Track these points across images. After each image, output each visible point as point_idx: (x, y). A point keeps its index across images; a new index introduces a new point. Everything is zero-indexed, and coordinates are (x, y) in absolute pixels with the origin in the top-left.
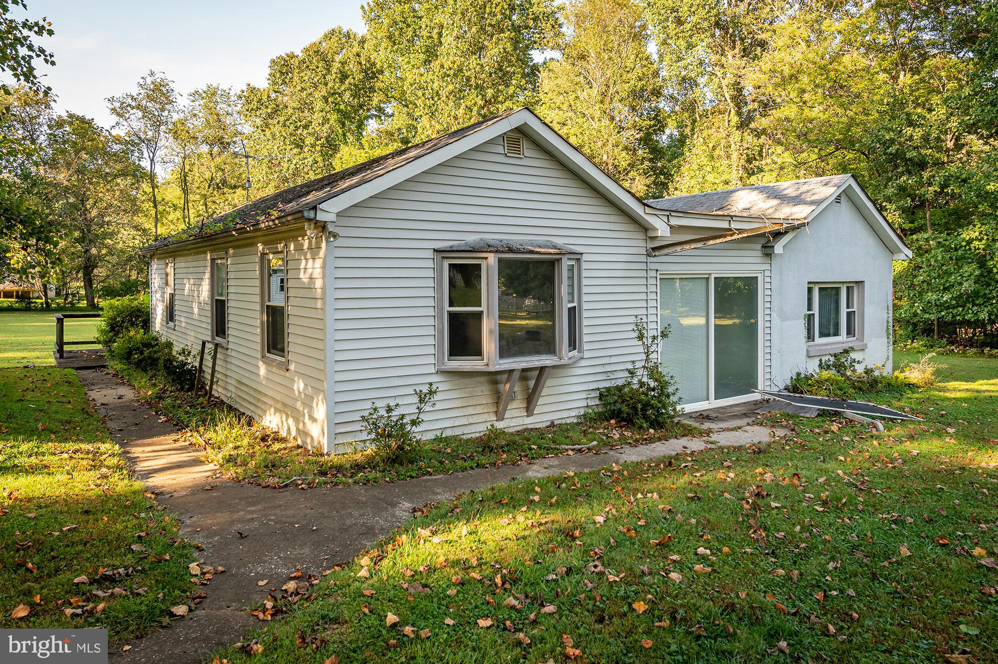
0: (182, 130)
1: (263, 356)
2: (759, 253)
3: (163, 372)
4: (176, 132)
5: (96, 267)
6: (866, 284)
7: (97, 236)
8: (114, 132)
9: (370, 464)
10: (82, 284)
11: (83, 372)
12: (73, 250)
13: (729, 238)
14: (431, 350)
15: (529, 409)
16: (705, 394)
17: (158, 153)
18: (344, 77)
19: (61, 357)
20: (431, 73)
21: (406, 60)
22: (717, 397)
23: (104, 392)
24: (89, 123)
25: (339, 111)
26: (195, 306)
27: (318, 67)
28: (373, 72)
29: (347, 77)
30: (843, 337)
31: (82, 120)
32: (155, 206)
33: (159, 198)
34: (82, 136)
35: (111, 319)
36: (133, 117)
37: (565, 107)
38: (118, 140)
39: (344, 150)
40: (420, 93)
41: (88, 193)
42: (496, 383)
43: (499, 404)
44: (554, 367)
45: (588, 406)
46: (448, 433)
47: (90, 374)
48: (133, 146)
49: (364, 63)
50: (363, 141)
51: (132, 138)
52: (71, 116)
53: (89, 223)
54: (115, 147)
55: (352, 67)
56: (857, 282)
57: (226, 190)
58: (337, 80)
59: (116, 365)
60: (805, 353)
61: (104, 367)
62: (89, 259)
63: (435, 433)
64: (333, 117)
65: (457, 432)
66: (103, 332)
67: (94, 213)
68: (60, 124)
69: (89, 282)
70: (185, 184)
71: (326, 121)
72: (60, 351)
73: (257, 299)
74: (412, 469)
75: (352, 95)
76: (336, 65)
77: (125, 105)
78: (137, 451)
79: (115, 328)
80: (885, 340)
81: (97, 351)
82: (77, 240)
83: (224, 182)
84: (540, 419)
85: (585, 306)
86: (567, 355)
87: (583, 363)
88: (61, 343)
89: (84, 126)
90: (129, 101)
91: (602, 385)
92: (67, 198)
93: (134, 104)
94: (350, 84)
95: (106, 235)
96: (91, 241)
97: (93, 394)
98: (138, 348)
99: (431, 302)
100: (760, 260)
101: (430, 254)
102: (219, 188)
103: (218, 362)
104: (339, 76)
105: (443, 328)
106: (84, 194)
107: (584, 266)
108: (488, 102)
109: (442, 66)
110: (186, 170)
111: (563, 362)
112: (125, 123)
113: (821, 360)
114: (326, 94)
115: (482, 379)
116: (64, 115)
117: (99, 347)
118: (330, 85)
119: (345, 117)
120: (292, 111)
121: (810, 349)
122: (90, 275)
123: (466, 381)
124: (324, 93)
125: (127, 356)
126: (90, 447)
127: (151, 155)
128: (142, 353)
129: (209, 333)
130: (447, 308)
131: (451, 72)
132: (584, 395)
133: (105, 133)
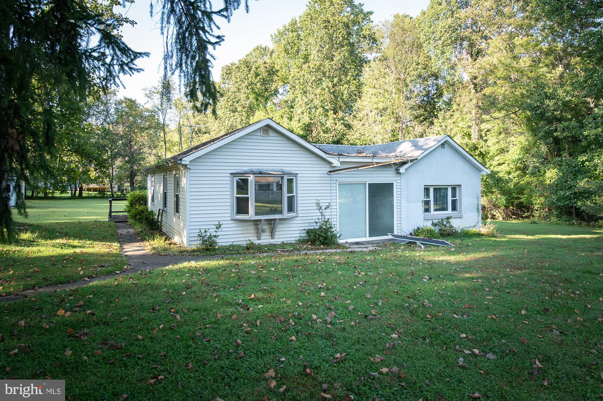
0: (179, 104)
1: (175, 214)
2: (394, 173)
3: (144, 222)
4: (176, 105)
5: (136, 175)
6: (462, 186)
7: (136, 159)
8: (146, 106)
9: (198, 250)
10: (129, 184)
11: (118, 223)
12: (125, 167)
13: (371, 166)
14: (229, 211)
15: (272, 236)
16: (364, 235)
17: (167, 116)
18: (257, 75)
19: (111, 218)
20: (303, 71)
21: (294, 63)
22: (370, 236)
23: (123, 230)
24: (134, 102)
25: (255, 93)
26: (159, 195)
27: (244, 70)
28: (273, 72)
29: (259, 75)
30: (449, 212)
31: (130, 100)
32: (165, 144)
33: (167, 139)
34: (130, 109)
35: (131, 201)
36: (155, 98)
37: (377, 86)
38: (148, 110)
39: (257, 113)
40: (297, 82)
41: (132, 138)
42: (257, 225)
43: (259, 233)
44: (280, 219)
45: (300, 237)
46: (236, 243)
47: (120, 224)
48: (154, 113)
49: (268, 67)
50: (267, 108)
51: (154, 108)
52: (125, 99)
53: (132, 154)
54: (146, 113)
55: (262, 69)
56: (458, 185)
57: (200, 135)
58: (254, 77)
59: (131, 221)
60: (423, 218)
61: (127, 222)
62: (132, 171)
63: (230, 243)
64: (252, 96)
65: (239, 243)
66: (127, 206)
67: (135, 147)
68: (120, 103)
69: (132, 184)
70: (181, 132)
71: (248, 98)
72: (110, 215)
73: (173, 191)
74: (212, 253)
75: (261, 85)
76: (254, 69)
77: (151, 92)
78: (125, 246)
79: (132, 205)
80: (476, 213)
81: (126, 215)
82: (127, 162)
83: (200, 130)
84: (278, 239)
85: (299, 195)
86: (286, 214)
87: (298, 219)
88: (111, 212)
89: (131, 104)
90: (153, 90)
91: (306, 228)
92: (122, 140)
93: (155, 91)
94: (260, 79)
95: (141, 159)
96: (133, 163)
97: (118, 231)
98: (139, 213)
99: (229, 193)
100: (394, 175)
101: (229, 175)
102: (197, 134)
103: (163, 217)
104: (254, 74)
105: (234, 203)
106: (131, 139)
107: (299, 179)
108: (334, 86)
109: (309, 67)
110: (181, 124)
111: (284, 217)
112: (151, 101)
113: (433, 222)
114: (247, 85)
115: (251, 223)
116: (123, 99)
117: (126, 214)
118: (250, 80)
119: (258, 96)
120: (231, 93)
121: (425, 216)
122: (133, 180)
123: (244, 224)
124: (246, 84)
125: (134, 217)
126: (110, 244)
127: (164, 117)
128: (140, 215)
129: (162, 206)
130: (236, 195)
131: (314, 70)
132: (299, 232)
133: (141, 107)
